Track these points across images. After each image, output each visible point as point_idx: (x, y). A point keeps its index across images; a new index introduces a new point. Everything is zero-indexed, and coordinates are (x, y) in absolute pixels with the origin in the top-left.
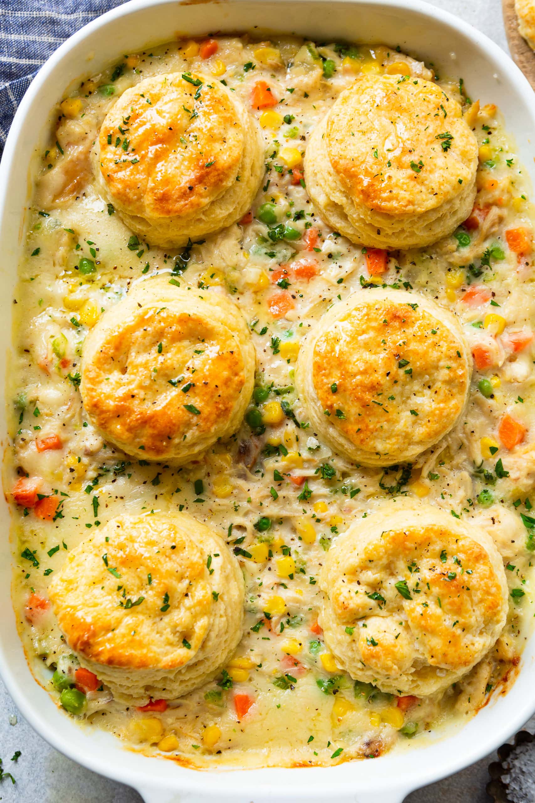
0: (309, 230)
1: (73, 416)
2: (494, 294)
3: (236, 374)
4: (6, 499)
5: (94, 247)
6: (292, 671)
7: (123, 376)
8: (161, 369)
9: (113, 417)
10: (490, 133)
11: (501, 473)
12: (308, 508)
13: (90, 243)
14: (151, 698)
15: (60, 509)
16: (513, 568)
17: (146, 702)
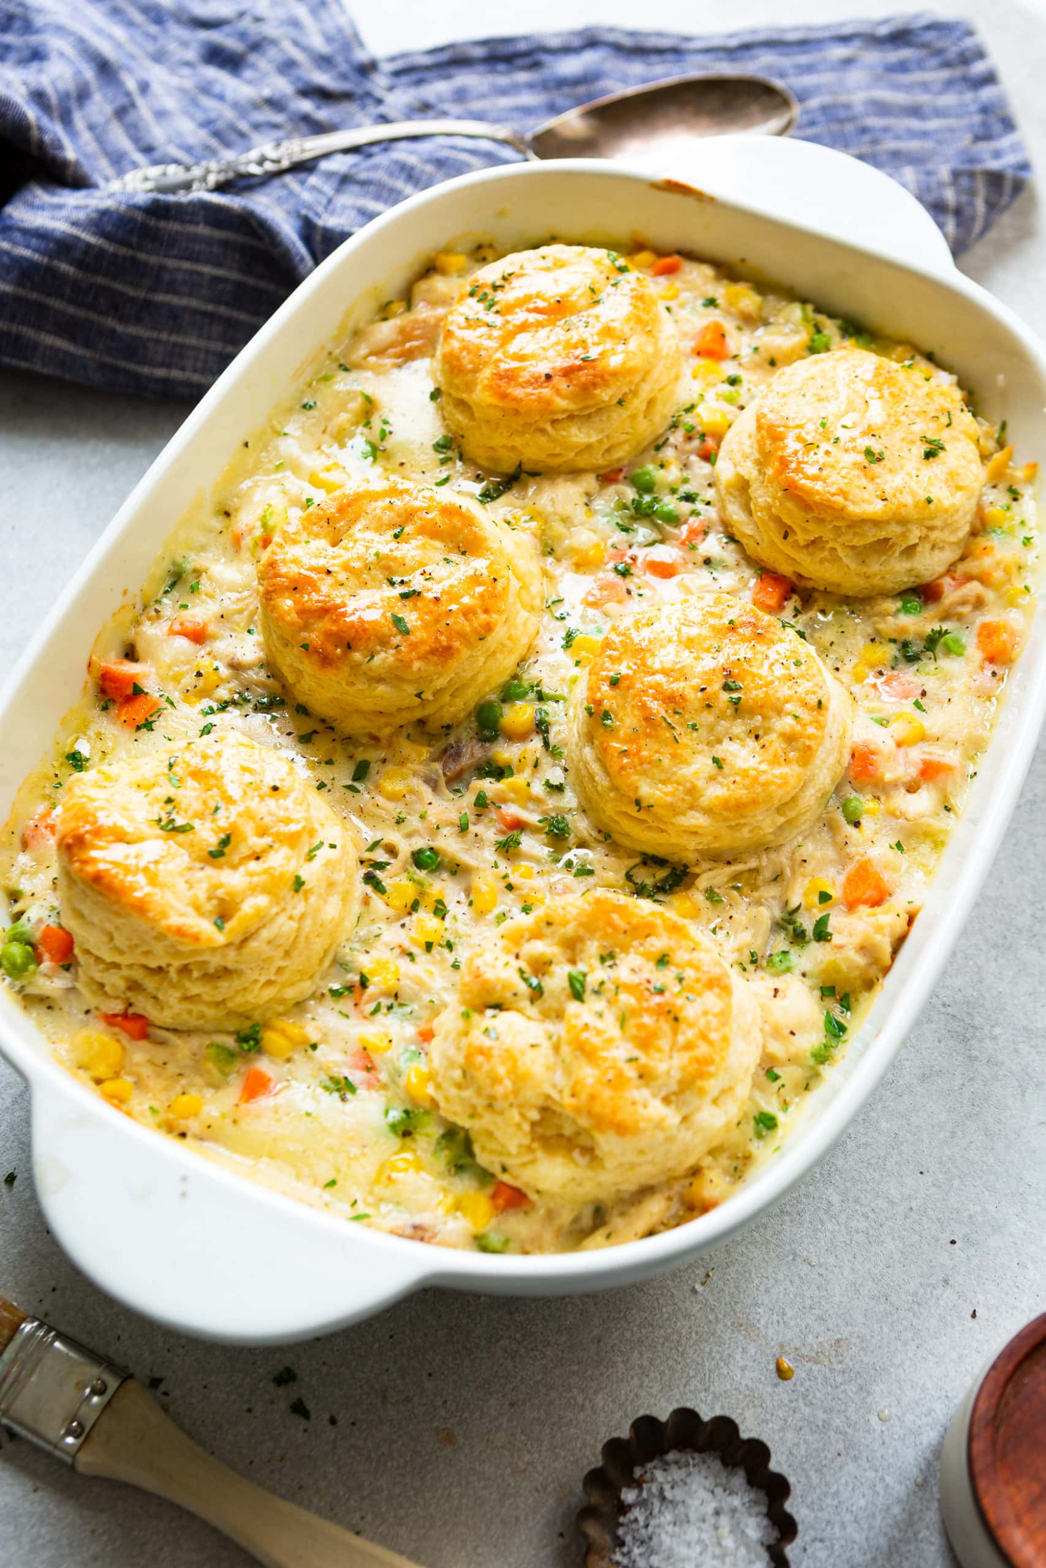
0: (691, 520)
1: (240, 612)
2: (924, 694)
3: (486, 611)
4: (89, 665)
5: (387, 428)
6: (357, 1077)
7: (329, 548)
8: (387, 557)
9: (287, 588)
10: (1015, 499)
11: (822, 935)
12: (503, 864)
13: (386, 422)
14: (130, 1005)
15: (154, 718)
16: (776, 1078)
17: (117, 1007)
